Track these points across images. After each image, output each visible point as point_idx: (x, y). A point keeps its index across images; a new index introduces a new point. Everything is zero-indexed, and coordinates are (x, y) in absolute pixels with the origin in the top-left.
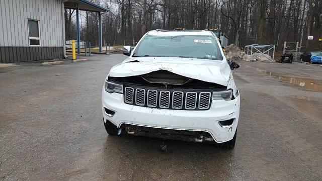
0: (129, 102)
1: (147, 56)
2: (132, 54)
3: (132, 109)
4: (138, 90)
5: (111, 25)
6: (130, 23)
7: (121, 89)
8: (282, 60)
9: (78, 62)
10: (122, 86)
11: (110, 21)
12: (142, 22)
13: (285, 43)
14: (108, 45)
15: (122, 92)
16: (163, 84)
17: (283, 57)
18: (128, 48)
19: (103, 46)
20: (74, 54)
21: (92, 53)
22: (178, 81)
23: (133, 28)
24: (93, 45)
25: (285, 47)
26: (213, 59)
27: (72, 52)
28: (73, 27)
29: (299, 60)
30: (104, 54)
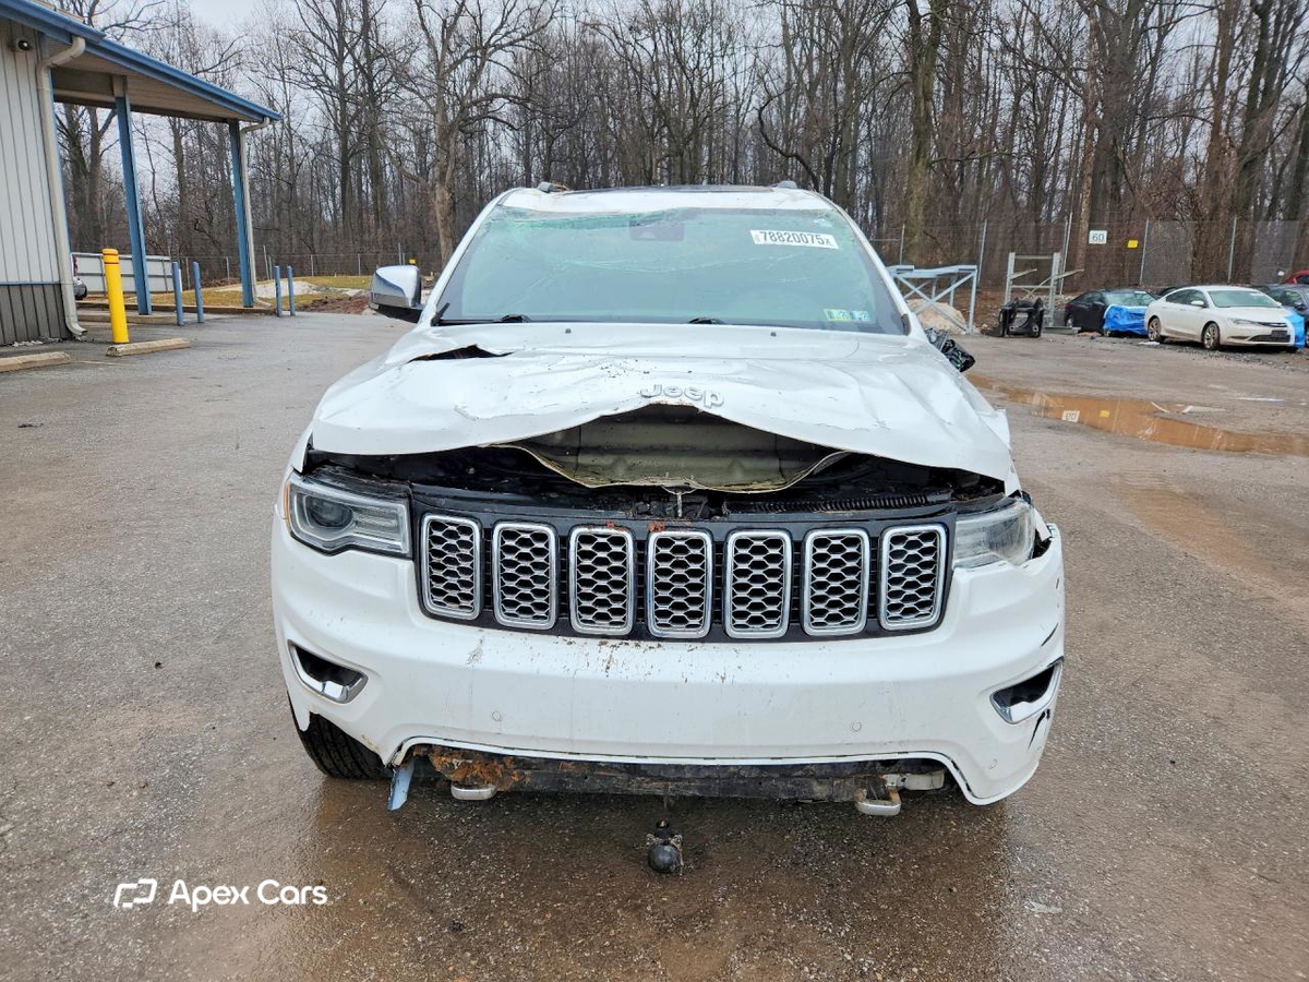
0: (452, 610)
1: (518, 319)
2: (429, 312)
3: (475, 655)
4: (507, 534)
5: (292, 186)
6: (377, 175)
7: (397, 529)
8: (1004, 327)
9: (141, 354)
10: (401, 508)
11: (286, 167)
12: (434, 173)
13: (1012, 256)
14: (284, 275)
15: (404, 546)
16: (659, 489)
17: (1008, 316)
18: (402, 276)
19: (262, 276)
20: (120, 316)
21: (207, 311)
22: (748, 463)
23: (391, 198)
24: (215, 276)
25: (1011, 274)
26: (863, 328)
27: (106, 307)
28: (111, 197)
29: (1061, 326)
30: (267, 312)
